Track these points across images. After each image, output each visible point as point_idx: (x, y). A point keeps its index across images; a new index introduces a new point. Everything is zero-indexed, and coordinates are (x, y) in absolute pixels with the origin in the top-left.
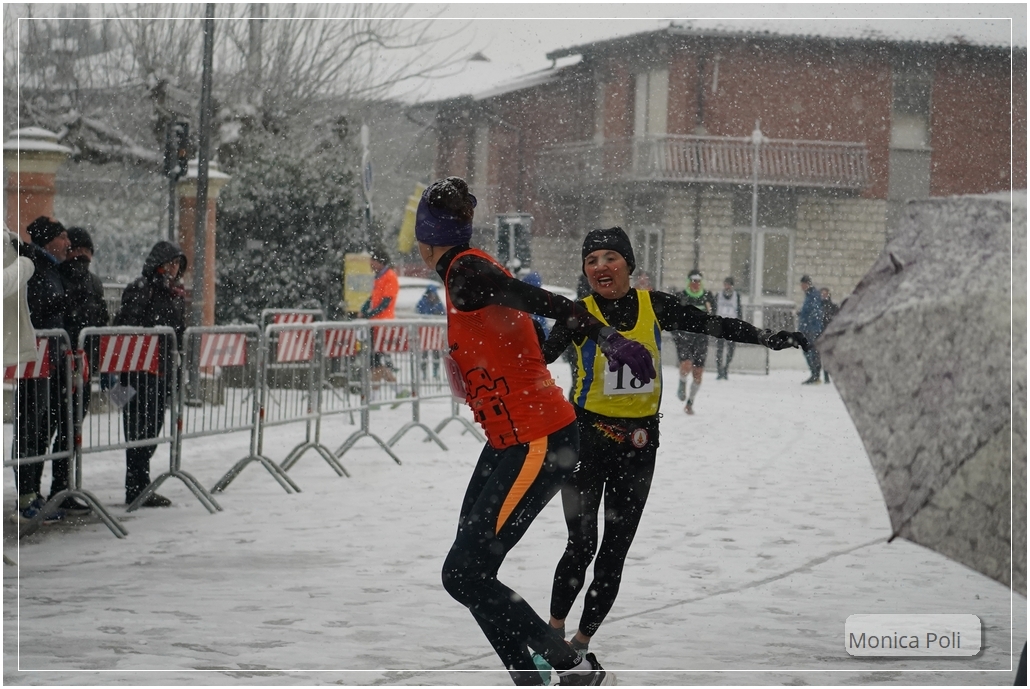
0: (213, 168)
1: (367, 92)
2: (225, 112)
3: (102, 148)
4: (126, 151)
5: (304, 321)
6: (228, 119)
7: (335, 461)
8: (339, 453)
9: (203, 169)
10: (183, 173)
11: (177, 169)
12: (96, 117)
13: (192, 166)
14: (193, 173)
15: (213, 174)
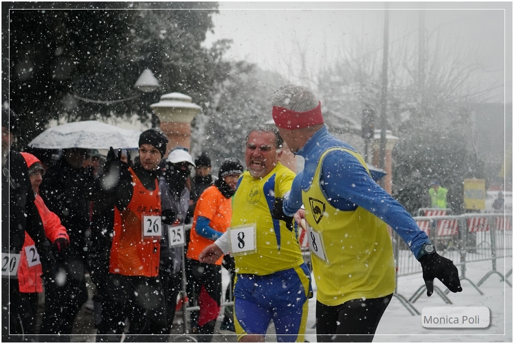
0: (389, 134)
1: (477, 95)
2: (402, 106)
3: (340, 126)
4: (352, 127)
5: (441, 214)
6: (404, 110)
7: (445, 296)
8: (446, 292)
9: (383, 135)
10: (372, 136)
11: (369, 135)
12: (336, 111)
13: (377, 133)
14: (378, 136)
15: (388, 137)
